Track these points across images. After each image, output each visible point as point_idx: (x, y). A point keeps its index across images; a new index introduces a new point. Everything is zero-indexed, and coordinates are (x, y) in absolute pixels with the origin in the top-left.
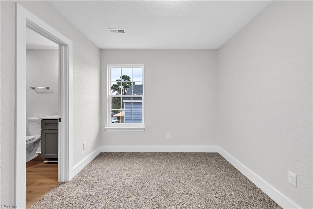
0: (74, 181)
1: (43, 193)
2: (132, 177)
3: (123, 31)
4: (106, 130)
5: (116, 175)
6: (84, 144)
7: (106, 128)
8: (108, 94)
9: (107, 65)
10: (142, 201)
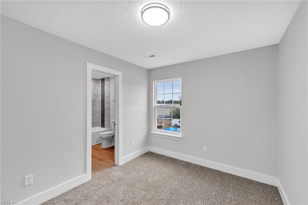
0: (122, 166)
1: (105, 168)
2: (155, 178)
3: (153, 56)
4: (152, 134)
5: (146, 171)
6: (132, 142)
7: (152, 132)
8: (154, 105)
9: (153, 81)
10: (148, 197)
